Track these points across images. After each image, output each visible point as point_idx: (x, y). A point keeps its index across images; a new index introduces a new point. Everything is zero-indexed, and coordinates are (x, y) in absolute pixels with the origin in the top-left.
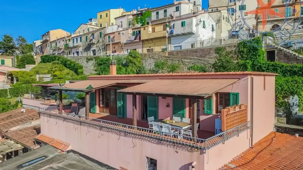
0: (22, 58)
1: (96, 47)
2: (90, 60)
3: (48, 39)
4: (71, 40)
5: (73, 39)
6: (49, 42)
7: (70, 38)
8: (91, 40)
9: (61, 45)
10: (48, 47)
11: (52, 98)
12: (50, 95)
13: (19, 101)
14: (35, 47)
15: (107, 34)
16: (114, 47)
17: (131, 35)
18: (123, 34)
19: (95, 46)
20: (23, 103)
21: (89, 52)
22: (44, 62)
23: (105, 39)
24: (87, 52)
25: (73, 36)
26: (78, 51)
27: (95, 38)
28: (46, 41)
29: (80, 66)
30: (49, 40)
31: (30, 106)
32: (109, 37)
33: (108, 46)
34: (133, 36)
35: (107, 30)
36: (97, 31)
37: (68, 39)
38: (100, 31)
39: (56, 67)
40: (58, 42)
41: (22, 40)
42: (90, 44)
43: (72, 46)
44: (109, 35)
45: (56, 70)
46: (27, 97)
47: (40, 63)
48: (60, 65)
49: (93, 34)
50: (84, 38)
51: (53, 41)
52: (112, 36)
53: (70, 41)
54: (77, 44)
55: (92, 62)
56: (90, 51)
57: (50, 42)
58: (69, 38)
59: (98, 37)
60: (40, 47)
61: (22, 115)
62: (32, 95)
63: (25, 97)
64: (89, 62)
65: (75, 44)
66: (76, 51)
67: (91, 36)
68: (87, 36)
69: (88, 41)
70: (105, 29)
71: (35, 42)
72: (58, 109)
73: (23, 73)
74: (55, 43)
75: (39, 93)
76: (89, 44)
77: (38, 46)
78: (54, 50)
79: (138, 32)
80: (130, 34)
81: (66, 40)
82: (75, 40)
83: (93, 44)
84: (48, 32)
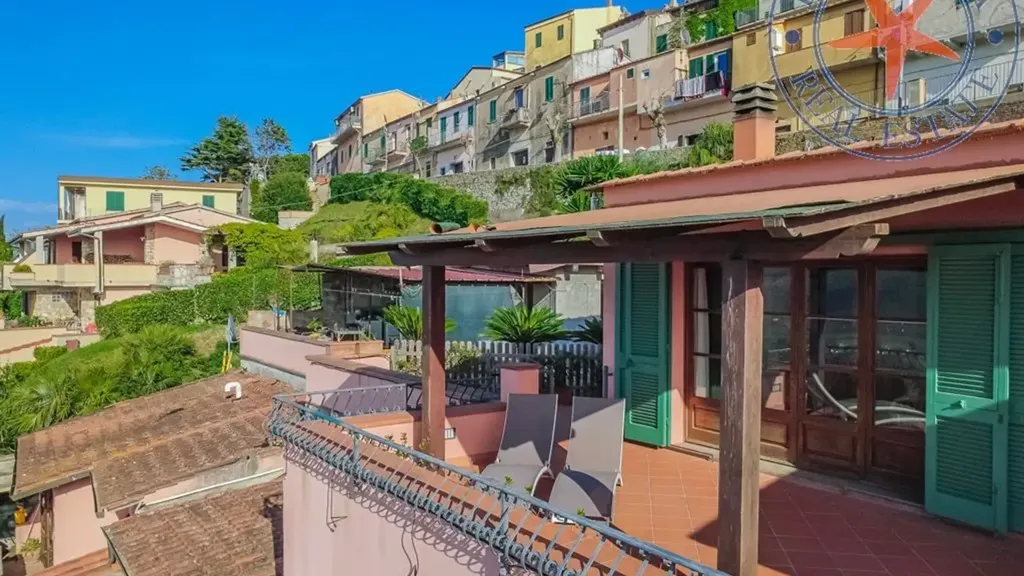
0: (270, 187)
1: (532, 138)
2: (511, 183)
3: (357, 126)
4: (434, 124)
5: (444, 119)
6: (359, 139)
7: (432, 115)
8: (512, 112)
9: (400, 143)
10: (357, 153)
11: (367, 333)
12: (358, 318)
13: (229, 340)
14: (316, 160)
15: (577, 84)
16: (606, 134)
17: (683, 73)
18: (647, 74)
19: (525, 135)
20: (242, 352)
21: (501, 162)
22: (340, 200)
23: (566, 102)
24: (493, 160)
25: (442, 106)
26: (458, 160)
27: (524, 105)
28: (351, 134)
29: (477, 204)
30: (360, 130)
31: (266, 365)
32: (585, 94)
33: (578, 132)
34: (692, 76)
35: (576, 71)
36: (533, 78)
37: (423, 119)
38: (549, 76)
39: (381, 214)
40: (390, 134)
41: (275, 132)
42: (505, 128)
43: (438, 143)
44: (584, 87)
45: (381, 226)
46: (260, 326)
47: (325, 205)
48: (399, 205)
49: (518, 91)
50: (482, 110)
51: (373, 133)
52: (595, 90)
53: (430, 125)
54: (456, 136)
55: (522, 191)
56: (504, 157)
57: (364, 137)
58: (429, 116)
59: (539, 99)
60: (329, 159)
61: (227, 412)
62: (283, 318)
63: (250, 323)
64: (506, 194)
65: (450, 136)
66: (453, 161)
67: (510, 99)
68: (495, 102)
69: (500, 117)
70: (569, 63)
71: (314, 143)
72: (409, 409)
73: (262, 232)
74: (379, 139)
75: (313, 309)
76: (501, 129)
77: (325, 157)
78: (375, 164)
79: (716, 60)
80: (680, 70)
81: (418, 125)
82: (450, 121)
83: (519, 128)
84: (357, 103)
